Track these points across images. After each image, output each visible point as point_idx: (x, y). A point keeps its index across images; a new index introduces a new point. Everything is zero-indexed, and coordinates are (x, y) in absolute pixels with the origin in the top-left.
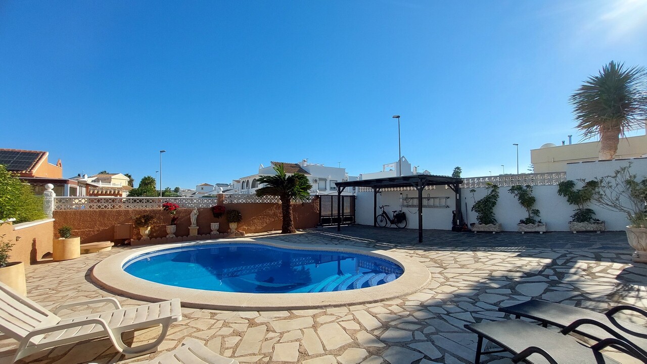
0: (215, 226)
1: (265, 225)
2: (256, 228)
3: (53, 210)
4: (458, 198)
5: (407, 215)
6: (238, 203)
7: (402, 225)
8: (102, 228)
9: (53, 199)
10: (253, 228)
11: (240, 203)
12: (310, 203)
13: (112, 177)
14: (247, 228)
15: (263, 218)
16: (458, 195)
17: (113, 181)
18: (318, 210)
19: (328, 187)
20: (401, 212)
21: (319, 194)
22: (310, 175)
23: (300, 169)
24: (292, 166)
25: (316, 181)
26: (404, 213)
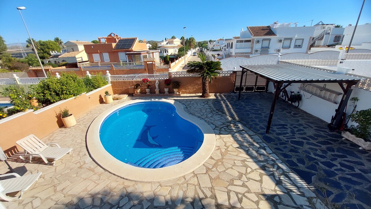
0: (166, 90)
1: (195, 89)
2: (190, 91)
3: (110, 81)
4: (344, 99)
5: (303, 98)
6: (179, 77)
7: (296, 104)
8: (125, 88)
9: (109, 77)
10: (188, 91)
11: (181, 77)
12: (228, 76)
13: (174, 41)
14: (184, 91)
15: (194, 86)
16: (345, 96)
17: (174, 43)
18: (233, 81)
19: (292, 45)
20: (298, 94)
21: (236, 70)
22: (275, 37)
23: (269, 31)
24: (263, 29)
25: (280, 41)
26: (300, 95)
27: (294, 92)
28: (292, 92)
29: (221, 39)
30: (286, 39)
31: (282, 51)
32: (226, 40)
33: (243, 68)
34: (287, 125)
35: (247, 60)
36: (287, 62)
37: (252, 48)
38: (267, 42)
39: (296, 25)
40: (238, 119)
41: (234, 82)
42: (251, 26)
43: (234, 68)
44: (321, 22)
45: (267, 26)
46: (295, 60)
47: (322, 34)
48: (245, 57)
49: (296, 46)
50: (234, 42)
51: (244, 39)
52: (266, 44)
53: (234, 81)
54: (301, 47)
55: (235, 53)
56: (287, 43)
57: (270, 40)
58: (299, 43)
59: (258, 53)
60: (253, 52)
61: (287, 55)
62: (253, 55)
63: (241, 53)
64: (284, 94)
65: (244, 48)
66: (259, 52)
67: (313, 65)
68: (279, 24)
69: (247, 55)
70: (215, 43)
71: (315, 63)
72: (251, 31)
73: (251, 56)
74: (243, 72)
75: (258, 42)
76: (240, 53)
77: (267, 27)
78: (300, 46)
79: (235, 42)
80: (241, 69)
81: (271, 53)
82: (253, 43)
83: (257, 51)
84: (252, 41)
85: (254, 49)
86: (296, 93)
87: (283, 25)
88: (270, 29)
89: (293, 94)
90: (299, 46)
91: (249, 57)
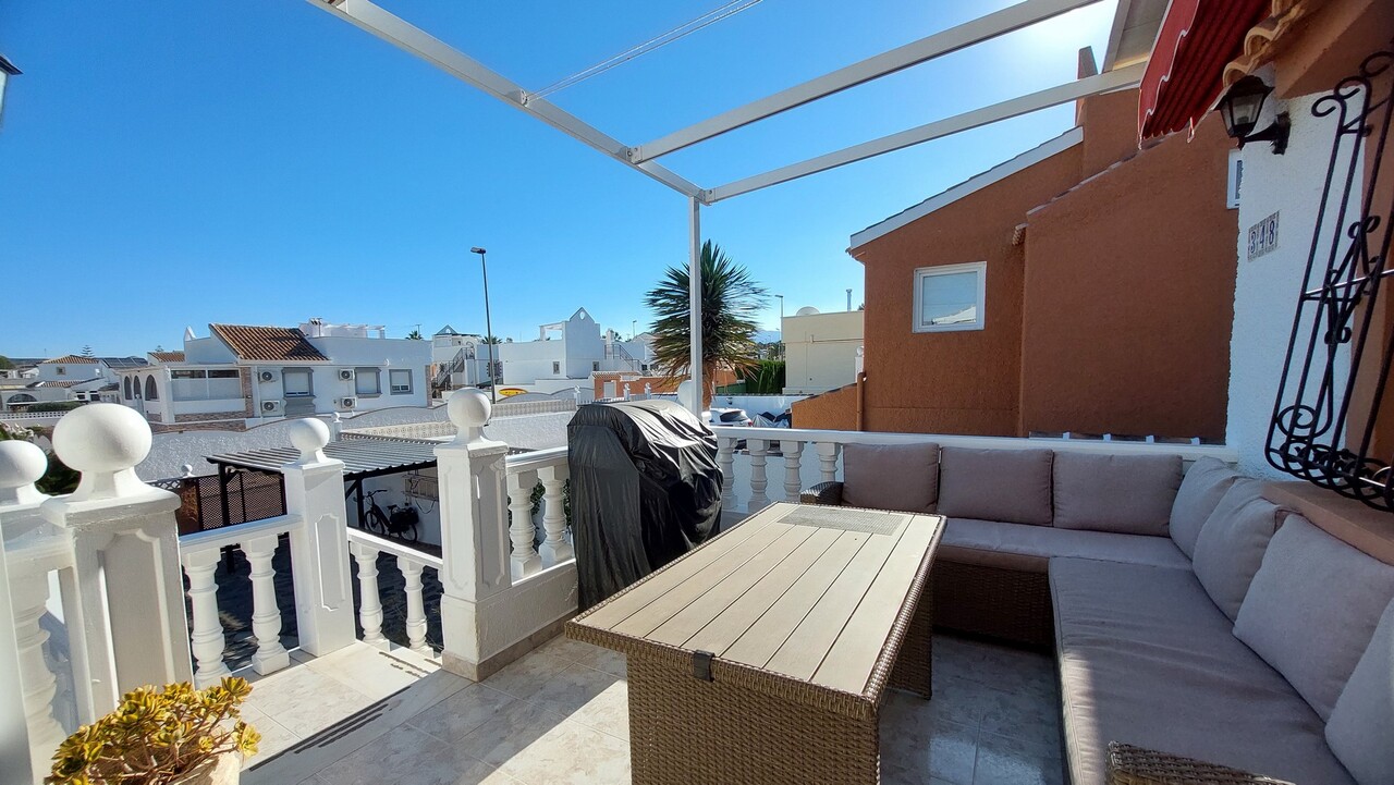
7: (410, 536)
18: (192, 515)
19: (385, 387)
20: (407, 508)
21: (193, 476)
22: (325, 362)
23: (300, 346)
24: (277, 336)
25: (346, 375)
26: (411, 509)
27: (395, 506)
28: (391, 508)
29: (72, 359)
30: (359, 370)
31: (357, 402)
32: (111, 362)
33: (223, 465)
34: (392, 588)
35: (237, 439)
36: (361, 435)
37: (248, 397)
38: (303, 377)
39: (382, 333)
40: (240, 624)
41: (195, 516)
42: (228, 324)
43: (185, 469)
44: (448, 327)
45: (287, 327)
46: (385, 428)
47: (459, 356)
48: (222, 429)
49: (395, 390)
50: (163, 375)
51: (207, 368)
52: (298, 383)
53: (196, 512)
54: (411, 392)
55: (177, 418)
56: (368, 381)
57: (309, 371)
58: (401, 381)
59: (277, 413)
60: (258, 411)
61: (373, 415)
62: (261, 421)
63: (206, 415)
64: (374, 517)
65: (211, 398)
66: (279, 409)
67: (431, 436)
68: (329, 326)
69: (234, 423)
70: (35, 371)
71: (434, 431)
72: (230, 342)
73: (249, 422)
74: (224, 478)
75: (267, 376)
76: (201, 416)
77: (290, 330)
78: (406, 390)
79: (166, 376)
80: (214, 469)
81: (325, 410)
82: (247, 379)
83: (269, 406)
84: (244, 374)
85: (257, 400)
86: (401, 506)
87: (342, 328)
88: (302, 339)
89: (395, 510)
90: (405, 388)
91: (243, 428)
